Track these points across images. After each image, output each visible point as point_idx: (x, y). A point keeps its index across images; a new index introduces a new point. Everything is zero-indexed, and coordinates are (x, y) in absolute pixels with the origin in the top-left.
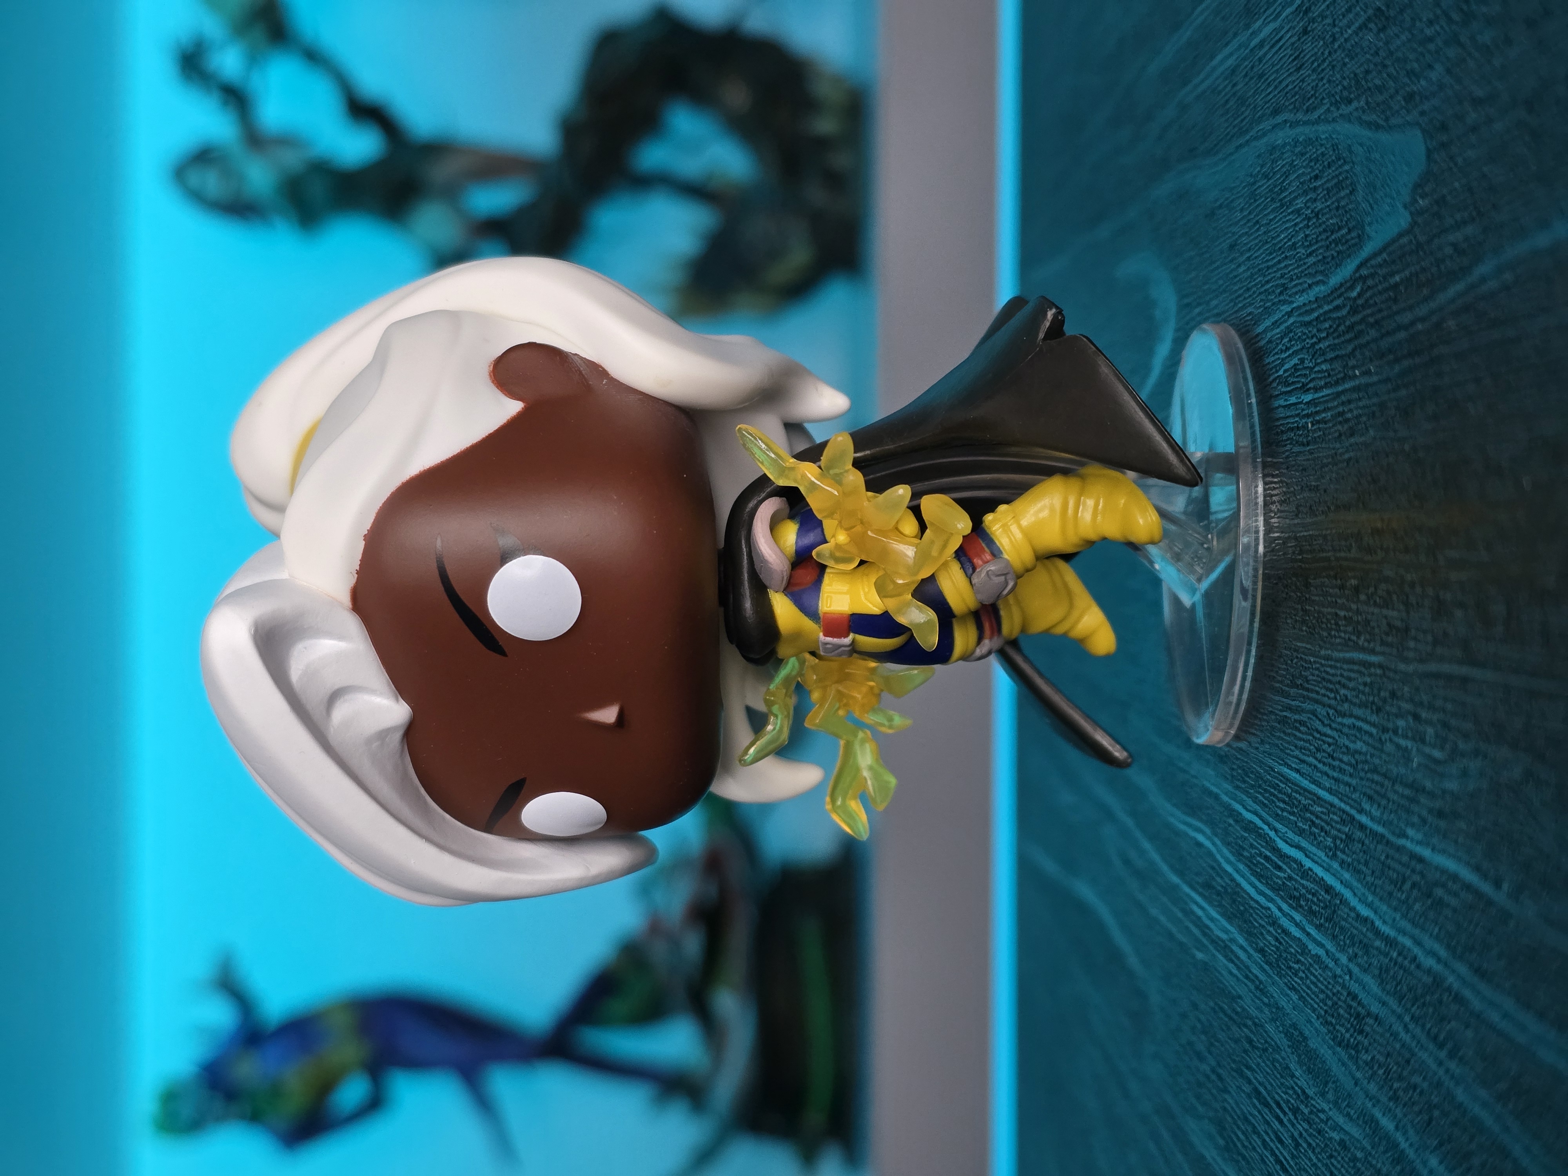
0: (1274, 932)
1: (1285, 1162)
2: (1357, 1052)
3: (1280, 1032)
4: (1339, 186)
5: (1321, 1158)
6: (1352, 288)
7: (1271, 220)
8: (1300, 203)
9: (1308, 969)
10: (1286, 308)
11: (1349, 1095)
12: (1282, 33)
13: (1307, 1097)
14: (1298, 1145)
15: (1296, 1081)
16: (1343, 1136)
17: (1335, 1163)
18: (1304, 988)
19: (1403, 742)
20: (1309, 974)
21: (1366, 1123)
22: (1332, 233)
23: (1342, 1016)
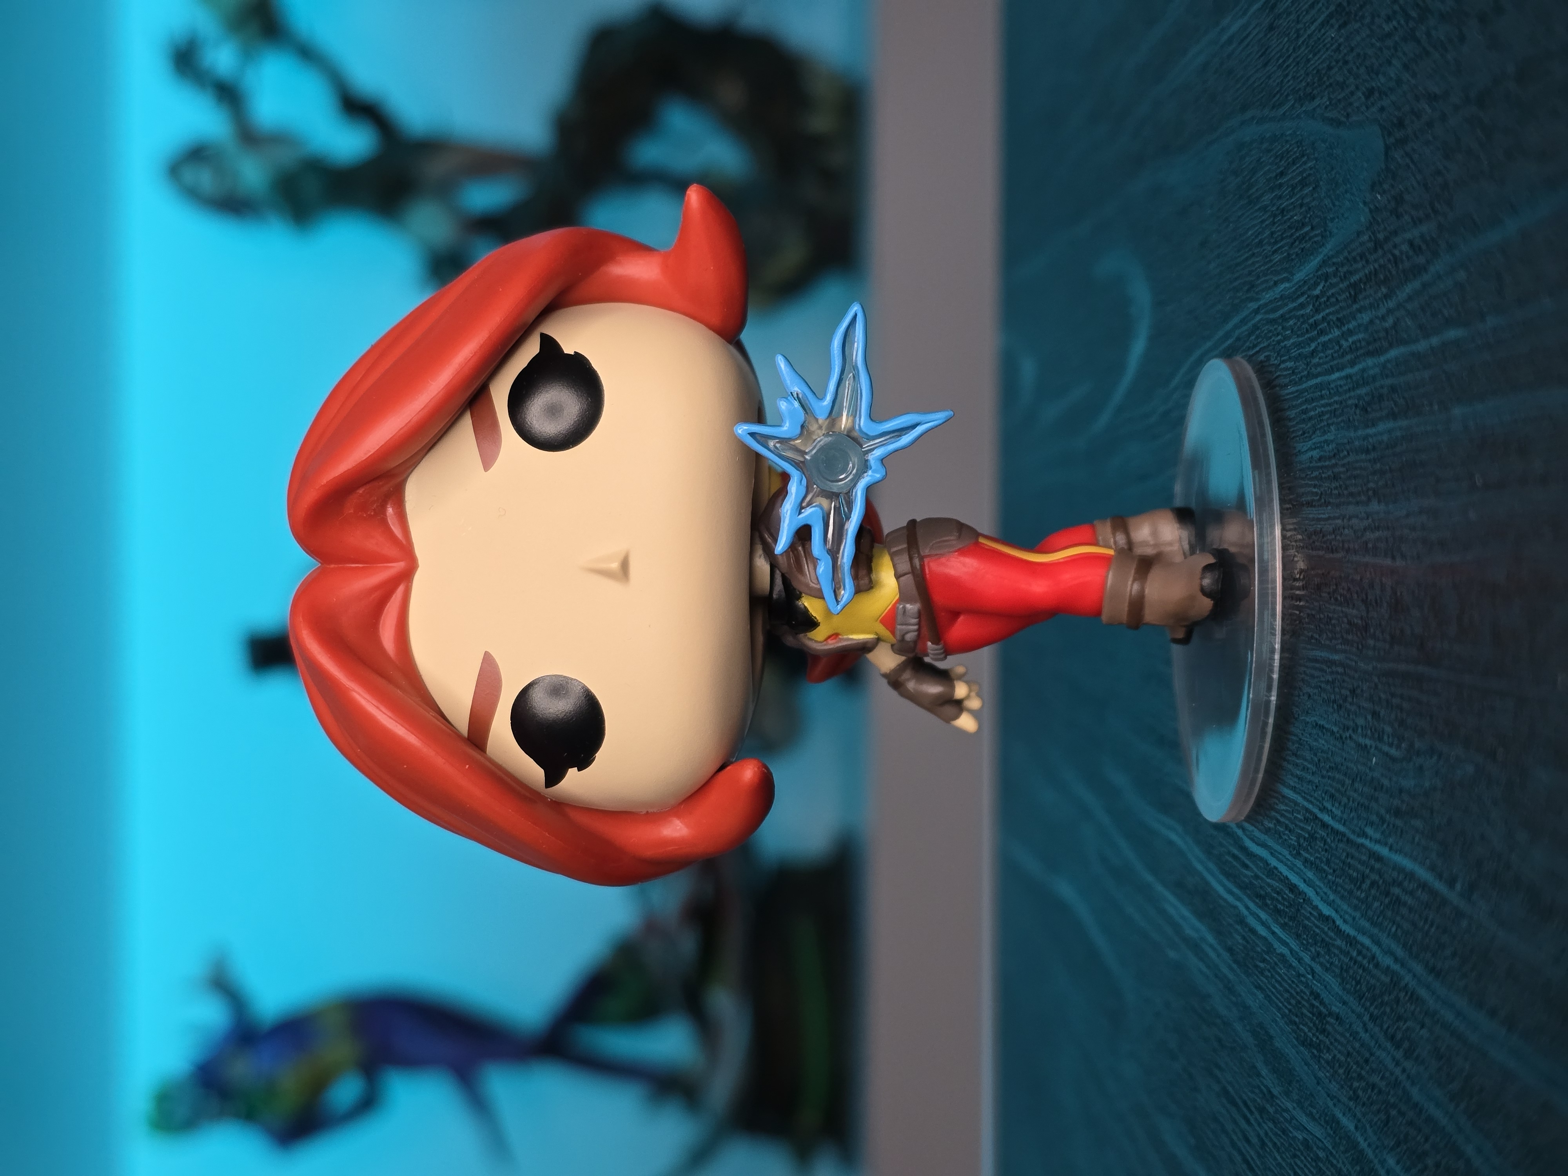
0: (1242, 931)
1: (1252, 1163)
2: (1320, 1051)
3: (1247, 1031)
4: (1303, 183)
5: (1285, 1157)
6: (1316, 284)
7: (1239, 217)
8: (1266, 199)
9: (1274, 968)
10: (1253, 305)
11: (1312, 1095)
12: (1250, 29)
13: (1273, 1096)
14: (1263, 1144)
15: (1261, 1079)
16: (1305, 1136)
17: (1299, 1163)
18: (1270, 987)
19: (1362, 740)
20: (1274, 974)
21: (1327, 1122)
22: (1297, 230)
23: (1306, 1016)
